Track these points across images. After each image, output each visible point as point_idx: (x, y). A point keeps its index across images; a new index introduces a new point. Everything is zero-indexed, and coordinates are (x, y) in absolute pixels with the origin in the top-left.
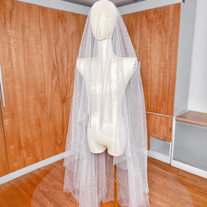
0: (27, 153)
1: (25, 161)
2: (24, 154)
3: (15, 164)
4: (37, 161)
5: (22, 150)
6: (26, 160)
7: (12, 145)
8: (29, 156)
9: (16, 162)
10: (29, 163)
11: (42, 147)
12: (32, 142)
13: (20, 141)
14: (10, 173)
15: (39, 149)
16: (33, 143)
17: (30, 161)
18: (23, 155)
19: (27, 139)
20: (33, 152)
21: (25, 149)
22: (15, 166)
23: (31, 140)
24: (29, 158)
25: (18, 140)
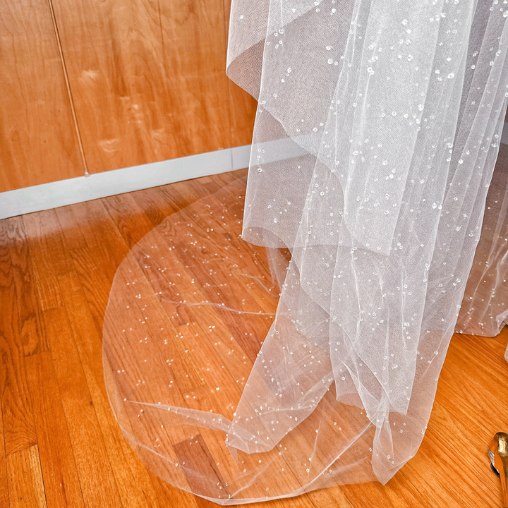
0: (148, 112)
1: (140, 143)
2: (137, 115)
3: (107, 146)
4: (185, 149)
5: (127, 98)
6: (144, 138)
7: (87, 69)
8: (156, 126)
9: (109, 137)
10: (156, 151)
11: (203, 102)
12: (163, 72)
13: (117, 58)
14: (90, 173)
15: (191, 107)
16: (167, 75)
17: (158, 145)
18: (133, 118)
19: (145, 56)
20: (170, 115)
21: (139, 95)
22: (106, 150)
23: (161, 65)
24: (154, 134)
25: (111, 54)
